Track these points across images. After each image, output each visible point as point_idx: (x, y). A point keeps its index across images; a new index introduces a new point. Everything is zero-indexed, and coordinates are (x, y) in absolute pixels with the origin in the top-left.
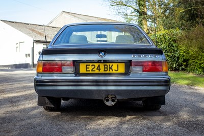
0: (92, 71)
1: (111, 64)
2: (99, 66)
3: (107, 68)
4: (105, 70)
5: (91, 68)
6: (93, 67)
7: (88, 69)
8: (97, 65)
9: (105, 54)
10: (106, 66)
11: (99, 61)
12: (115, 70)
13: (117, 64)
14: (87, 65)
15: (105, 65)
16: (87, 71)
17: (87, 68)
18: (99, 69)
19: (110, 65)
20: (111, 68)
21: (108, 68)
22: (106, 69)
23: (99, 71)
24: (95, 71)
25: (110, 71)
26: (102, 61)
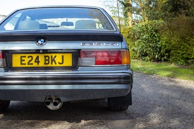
0: (28, 64)
1: (54, 55)
2: (38, 57)
3: (48, 60)
4: (45, 64)
5: (27, 60)
6: (30, 58)
7: (23, 62)
8: (35, 56)
9: (45, 41)
10: (47, 58)
11: (37, 52)
12: (59, 63)
13: (61, 55)
14: (21, 57)
15: (45, 57)
16: (21, 64)
17: (22, 60)
18: (38, 62)
19: (52, 56)
20: (53, 60)
21: (50, 60)
22: (47, 62)
23: (38, 64)
24: (32, 64)
25: (52, 64)
26: (41, 51)
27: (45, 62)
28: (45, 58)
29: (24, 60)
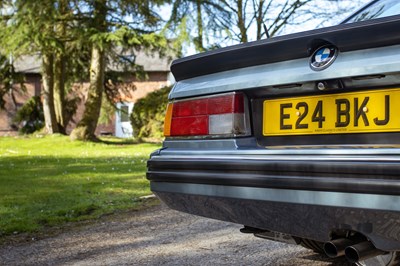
0: (298, 126)
1: (361, 96)
2: (320, 106)
3: (346, 113)
4: (339, 124)
5: (294, 114)
6: (302, 109)
7: (286, 122)
8: (312, 102)
10: (343, 107)
12: (378, 122)
13: (383, 93)
14: (283, 107)
15: (339, 102)
16: (283, 127)
17: (283, 117)
18: (321, 120)
19: (356, 100)
20: (359, 113)
21: (352, 112)
22: (343, 119)
23: (320, 126)
24: (306, 126)
25: (356, 124)
27: (339, 119)
28: (339, 108)
29: (288, 116)
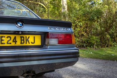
0: (7, 43)
1: (28, 36)
2: (15, 38)
3: (23, 40)
4: (21, 43)
5: (6, 40)
6: (9, 39)
7: (3, 42)
8: (13, 37)
11: (16, 33)
12: (32, 43)
13: (33, 36)
14: (1, 37)
15: (21, 37)
16: (1, 43)
19: (26, 37)
20: (27, 40)
22: (23, 42)
23: (16, 43)
24: (11, 43)
25: (26, 43)
26: (20, 33)
28: (21, 39)
29: (3, 40)
